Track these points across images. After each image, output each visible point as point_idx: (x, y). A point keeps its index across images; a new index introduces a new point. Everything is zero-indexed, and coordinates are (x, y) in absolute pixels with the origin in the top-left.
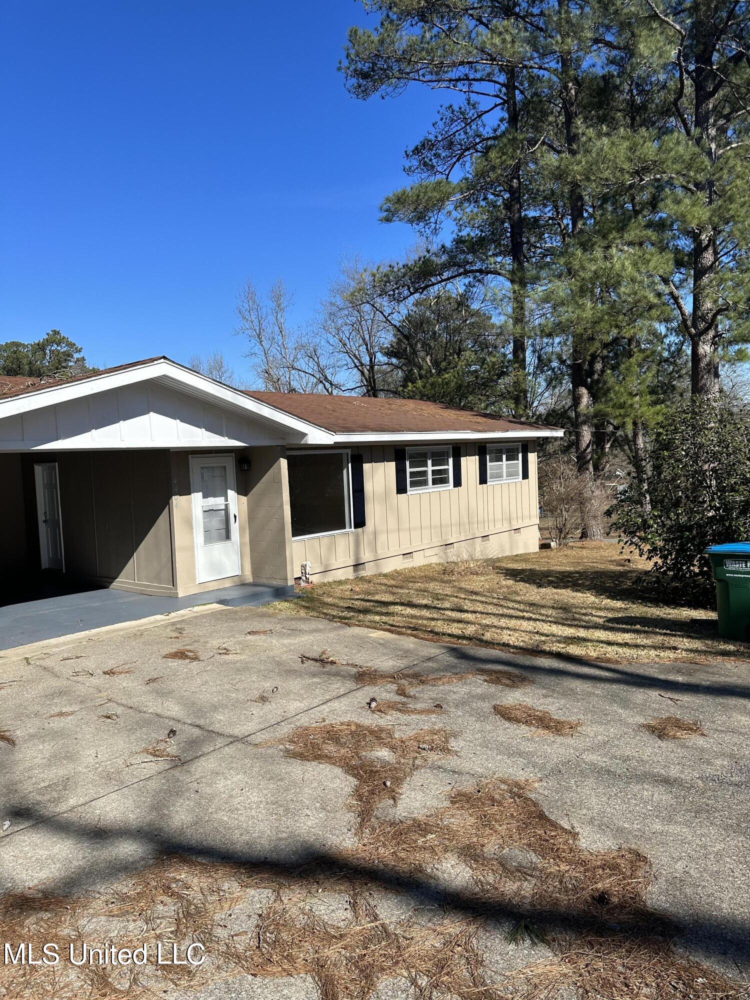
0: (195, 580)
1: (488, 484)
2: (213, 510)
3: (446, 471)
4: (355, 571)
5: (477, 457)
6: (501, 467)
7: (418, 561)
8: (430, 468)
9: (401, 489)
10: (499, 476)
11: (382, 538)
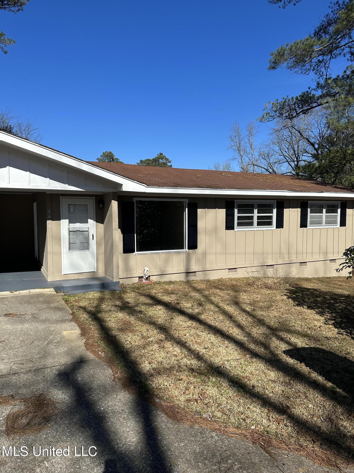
0: (60, 271)
1: (308, 228)
2: (79, 231)
3: (271, 217)
4: (187, 276)
5: (299, 210)
6: (321, 217)
7: (241, 274)
8: (256, 214)
9: (229, 226)
10: (319, 223)
11: (210, 257)
